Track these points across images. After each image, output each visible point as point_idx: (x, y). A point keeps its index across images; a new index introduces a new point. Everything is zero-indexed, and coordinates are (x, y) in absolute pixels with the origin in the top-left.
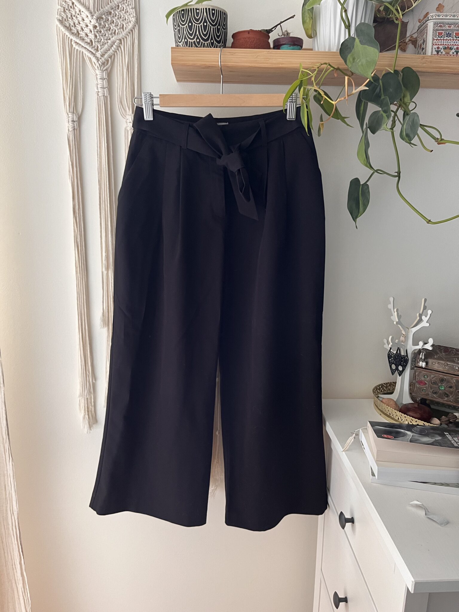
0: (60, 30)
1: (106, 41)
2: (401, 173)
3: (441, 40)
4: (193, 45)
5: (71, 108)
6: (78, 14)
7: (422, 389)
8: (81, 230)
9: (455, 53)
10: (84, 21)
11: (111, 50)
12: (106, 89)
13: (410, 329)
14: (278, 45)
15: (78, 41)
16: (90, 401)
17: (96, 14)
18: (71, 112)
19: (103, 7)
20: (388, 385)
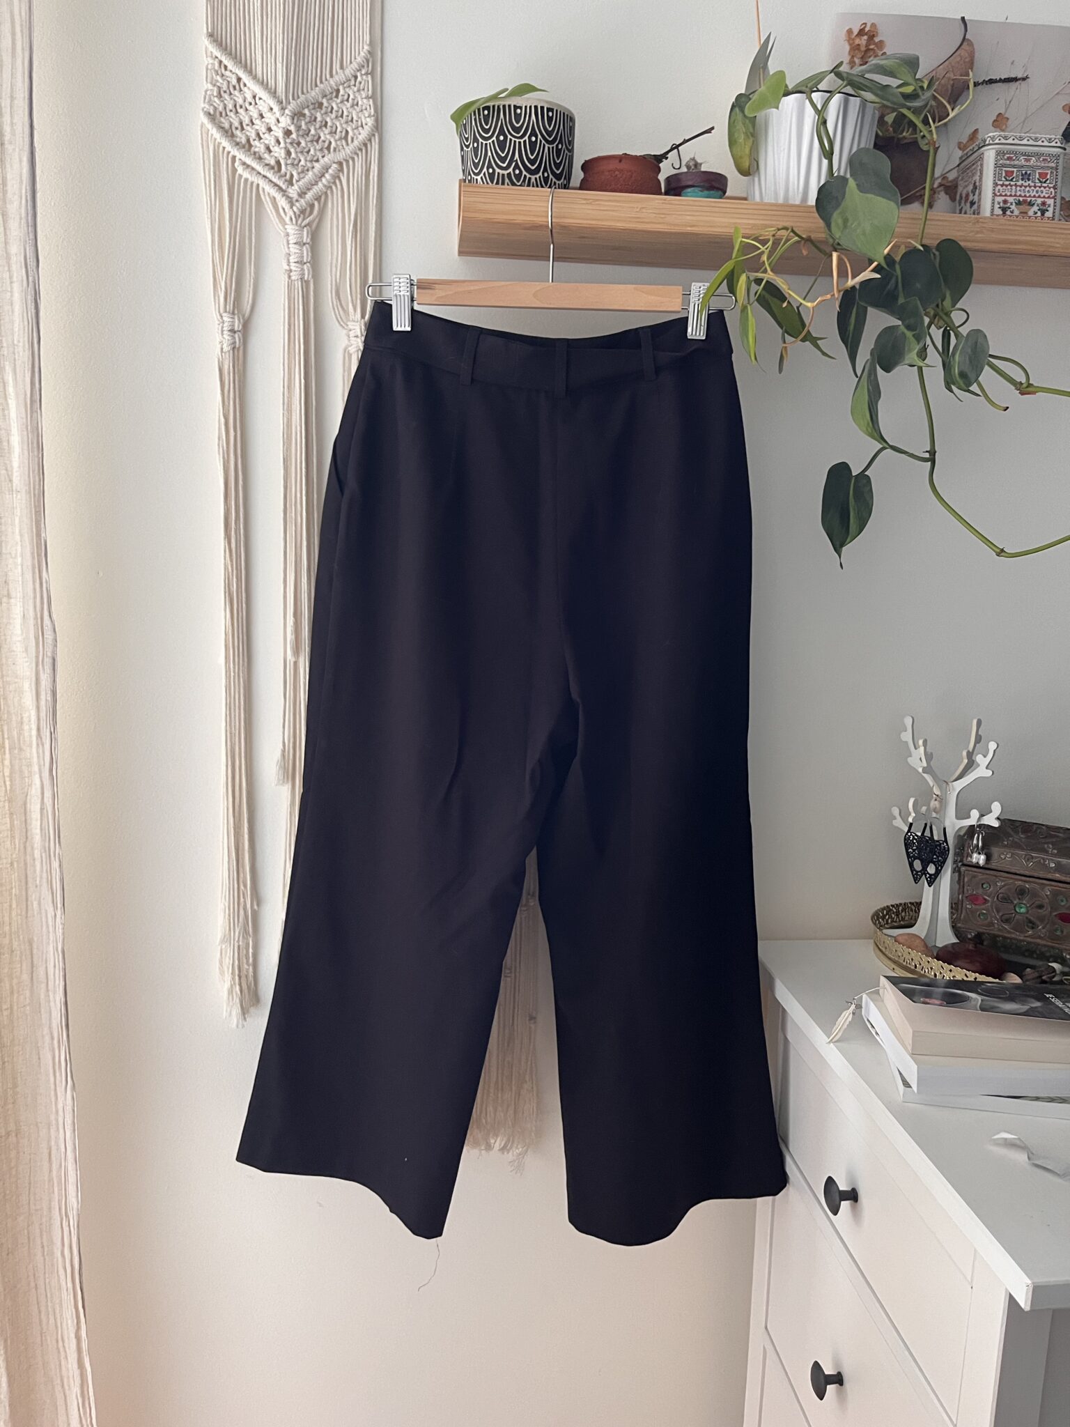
0: (208, 135)
1: (309, 165)
2: (937, 454)
3: (1011, 186)
4: (507, 180)
5: (228, 304)
6: (250, 104)
7: (978, 913)
8: (239, 568)
9: (1039, 214)
10: (263, 120)
11: (320, 184)
12: (308, 264)
13: (950, 784)
14: (675, 187)
15: (249, 161)
16: (245, 952)
17: (291, 105)
18: (229, 312)
19: (305, 91)
20: (900, 908)
